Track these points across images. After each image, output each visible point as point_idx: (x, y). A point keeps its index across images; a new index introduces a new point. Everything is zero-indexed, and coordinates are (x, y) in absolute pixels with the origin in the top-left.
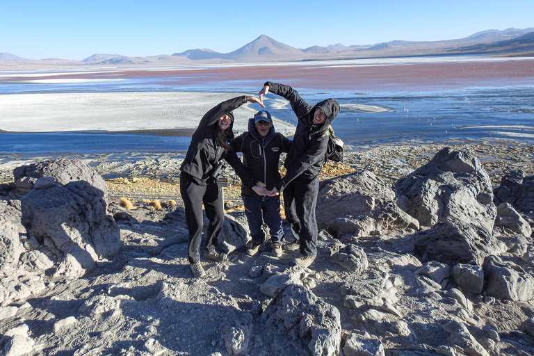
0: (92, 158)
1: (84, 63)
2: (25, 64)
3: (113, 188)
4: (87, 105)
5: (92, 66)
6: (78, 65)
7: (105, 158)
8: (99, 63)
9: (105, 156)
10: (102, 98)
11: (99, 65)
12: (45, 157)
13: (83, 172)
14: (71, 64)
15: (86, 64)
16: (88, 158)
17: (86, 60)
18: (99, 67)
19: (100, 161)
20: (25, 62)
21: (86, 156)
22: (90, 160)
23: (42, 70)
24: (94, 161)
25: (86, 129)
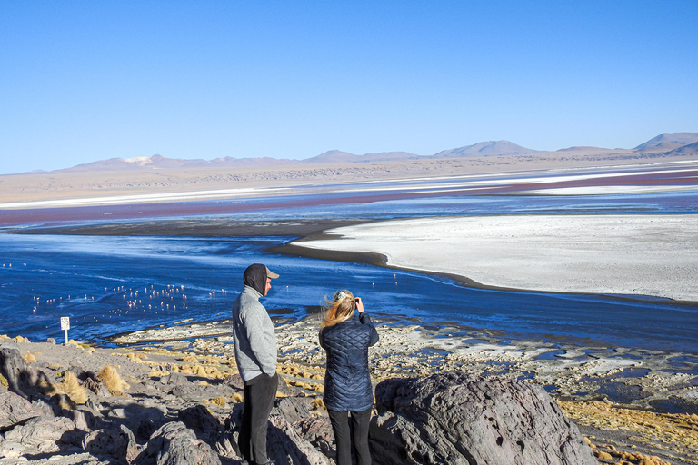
0: (633, 358)
1: (638, 154)
2: (531, 159)
3: (675, 436)
4: (634, 240)
5: (653, 159)
6: (625, 158)
7: (661, 362)
8: (667, 154)
9: (660, 357)
10: (668, 226)
11: (668, 158)
12: (540, 344)
13: (538, 425)
14: (613, 156)
15: (642, 156)
16: (625, 356)
17: (641, 148)
18: (668, 162)
19: (650, 366)
20: (530, 156)
21: (621, 350)
22: (628, 362)
23: (556, 170)
24: (637, 365)
25: (627, 292)
